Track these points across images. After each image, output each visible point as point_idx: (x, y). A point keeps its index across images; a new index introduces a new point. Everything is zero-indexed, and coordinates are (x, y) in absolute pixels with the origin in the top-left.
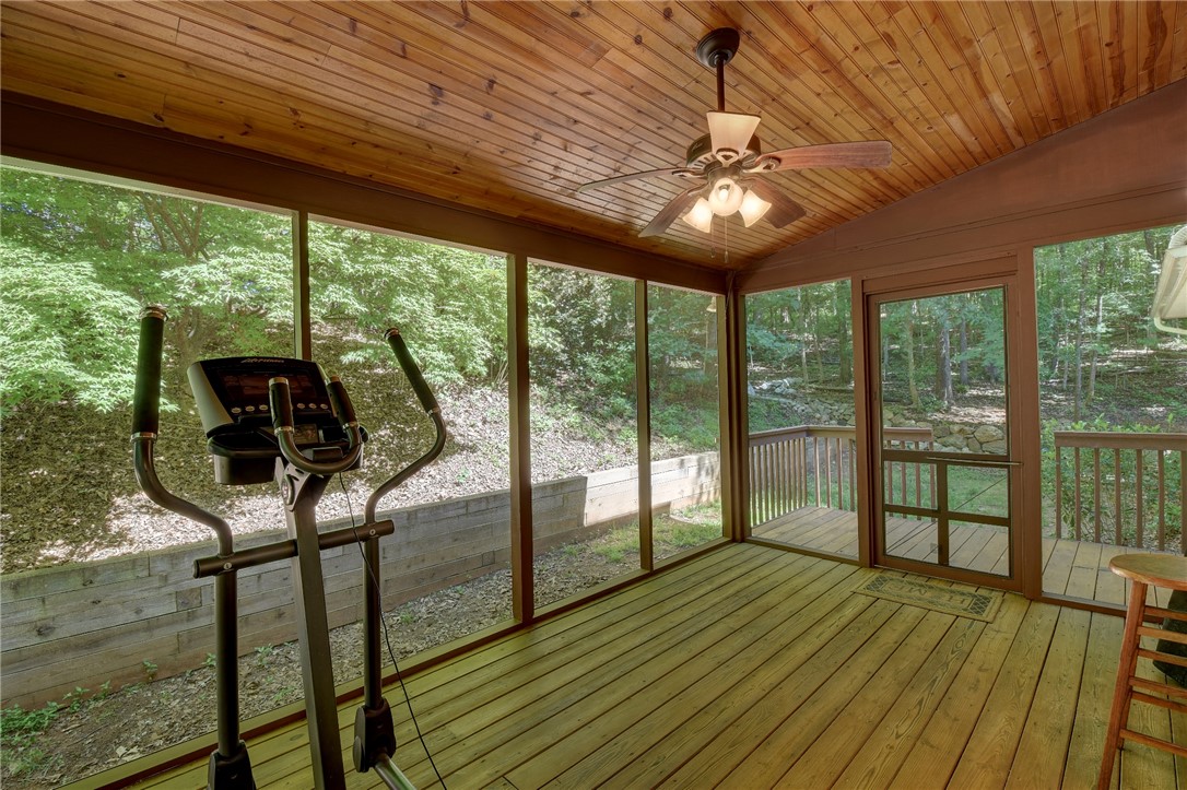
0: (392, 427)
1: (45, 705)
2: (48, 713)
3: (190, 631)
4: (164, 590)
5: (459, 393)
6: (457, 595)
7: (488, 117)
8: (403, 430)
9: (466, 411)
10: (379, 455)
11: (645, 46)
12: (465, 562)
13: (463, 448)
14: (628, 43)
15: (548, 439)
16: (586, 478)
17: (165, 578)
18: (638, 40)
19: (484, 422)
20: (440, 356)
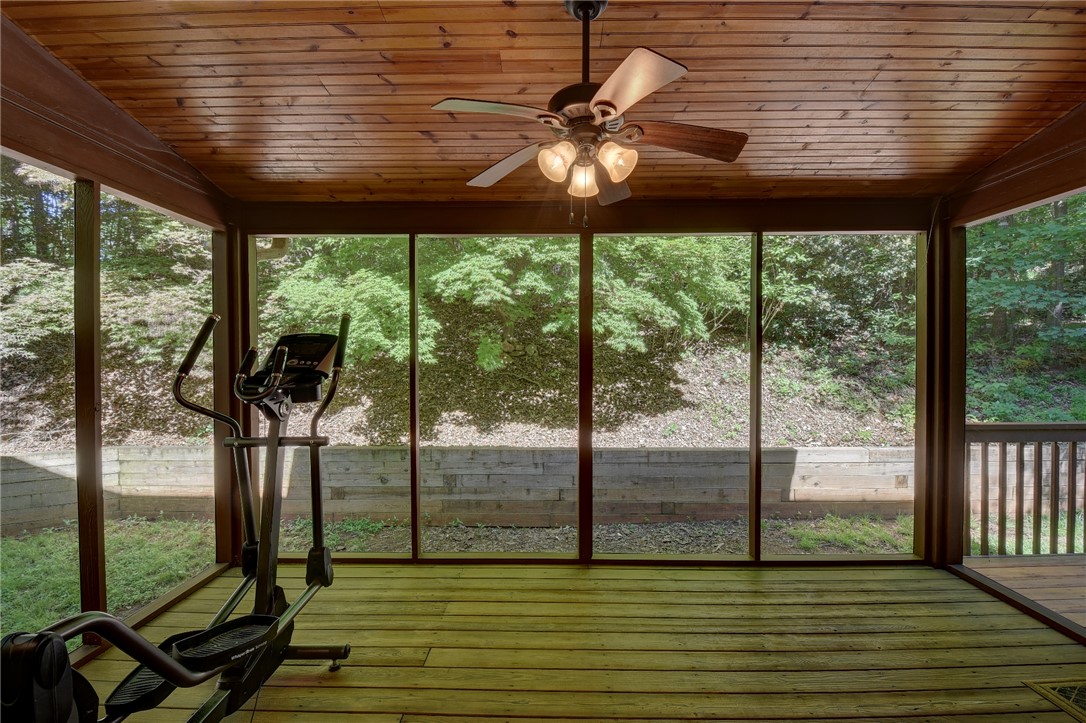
0: (631, 381)
1: (379, 522)
2: (379, 526)
3: (449, 501)
4: (438, 472)
5: (705, 354)
6: (628, 532)
7: (475, 138)
8: (638, 384)
9: (707, 371)
10: (609, 403)
11: (523, 35)
12: (645, 506)
13: (686, 404)
14: (506, 41)
15: (792, 404)
16: (796, 451)
17: (438, 464)
18: (512, 34)
19: (722, 382)
20: (625, 325)
